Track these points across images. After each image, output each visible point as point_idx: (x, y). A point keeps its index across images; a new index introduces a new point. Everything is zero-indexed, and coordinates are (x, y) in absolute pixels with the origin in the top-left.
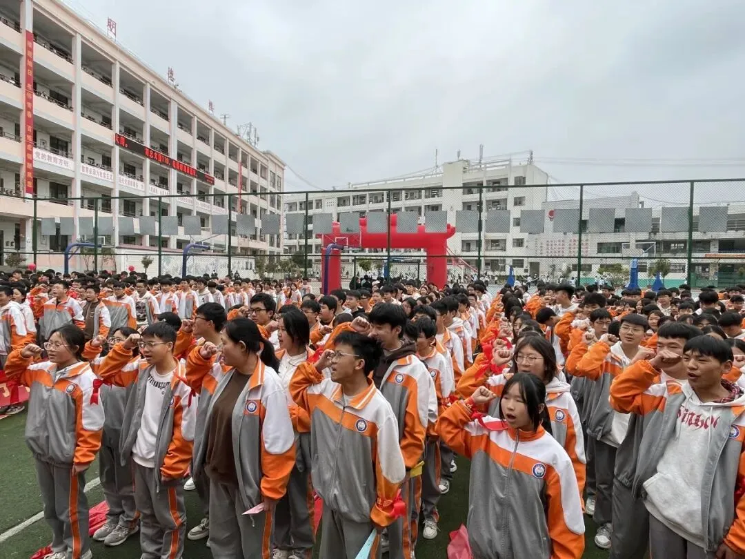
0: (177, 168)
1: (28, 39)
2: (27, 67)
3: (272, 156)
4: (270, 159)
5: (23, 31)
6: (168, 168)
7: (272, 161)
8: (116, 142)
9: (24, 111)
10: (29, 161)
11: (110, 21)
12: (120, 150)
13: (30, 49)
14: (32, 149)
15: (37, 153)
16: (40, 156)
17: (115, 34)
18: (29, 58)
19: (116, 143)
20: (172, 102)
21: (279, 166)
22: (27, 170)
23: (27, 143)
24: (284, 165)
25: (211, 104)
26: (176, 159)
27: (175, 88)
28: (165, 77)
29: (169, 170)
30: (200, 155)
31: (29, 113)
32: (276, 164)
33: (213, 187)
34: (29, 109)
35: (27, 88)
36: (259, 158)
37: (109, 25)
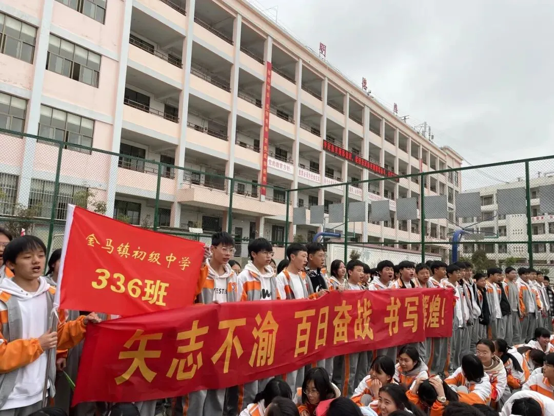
0: (374, 169)
1: (268, 68)
2: (267, 91)
3: (450, 150)
4: (448, 155)
5: (265, 63)
6: (362, 169)
7: (450, 156)
8: (324, 147)
9: (263, 127)
10: (265, 167)
11: (321, 45)
12: (326, 155)
13: (269, 76)
14: (267, 157)
15: (270, 161)
16: (272, 163)
17: (325, 56)
18: (268, 83)
19: (324, 149)
20: (366, 108)
21: (456, 161)
22: (263, 175)
23: (264, 153)
24: (462, 160)
25: (395, 106)
26: (368, 160)
27: (368, 95)
28: (360, 85)
29: (362, 171)
30: (388, 155)
31: (266, 128)
32: (453, 158)
33: (398, 184)
34: (267, 125)
35: (266, 108)
36: (437, 153)
37: (321, 49)
